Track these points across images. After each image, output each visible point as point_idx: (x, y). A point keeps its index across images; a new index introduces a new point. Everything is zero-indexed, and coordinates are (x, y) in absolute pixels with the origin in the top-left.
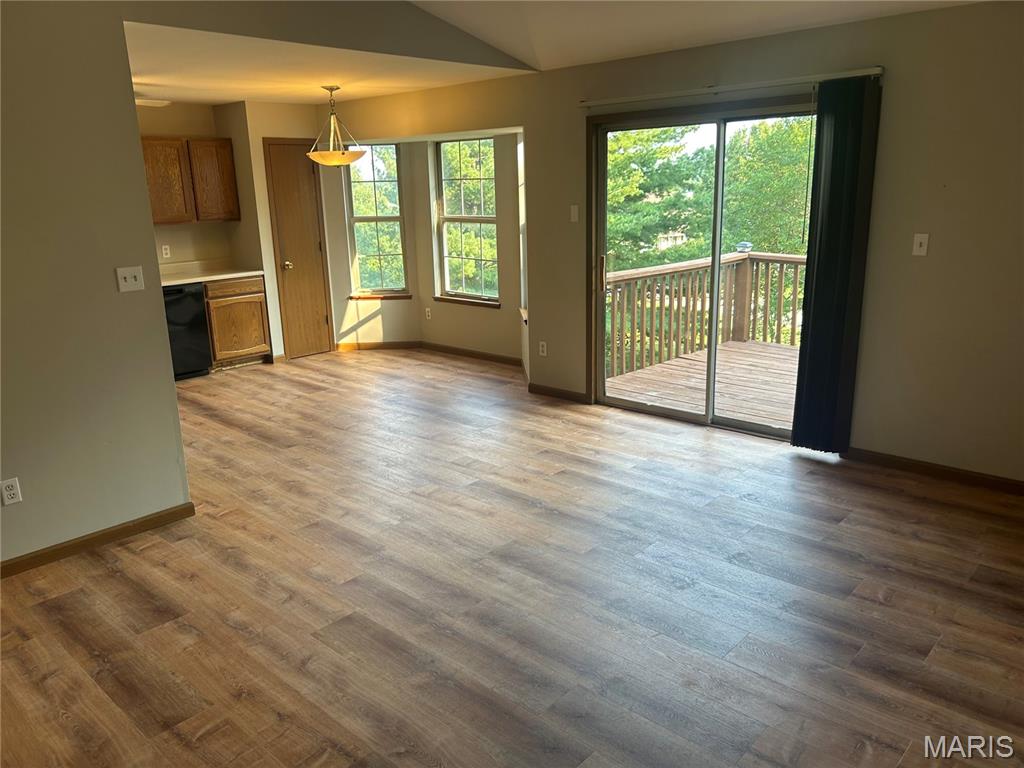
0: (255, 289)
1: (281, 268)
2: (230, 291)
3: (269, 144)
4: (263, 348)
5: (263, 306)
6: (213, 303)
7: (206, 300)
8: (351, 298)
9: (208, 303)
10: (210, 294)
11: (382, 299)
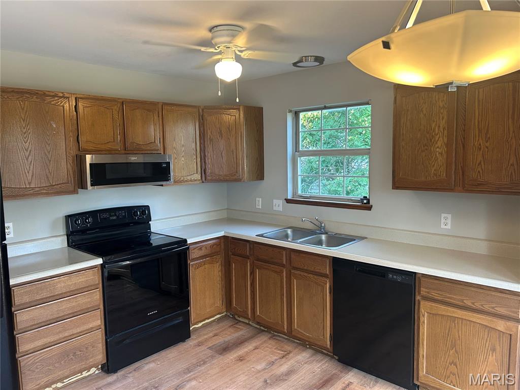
9: (419, 302)
10: (422, 291)
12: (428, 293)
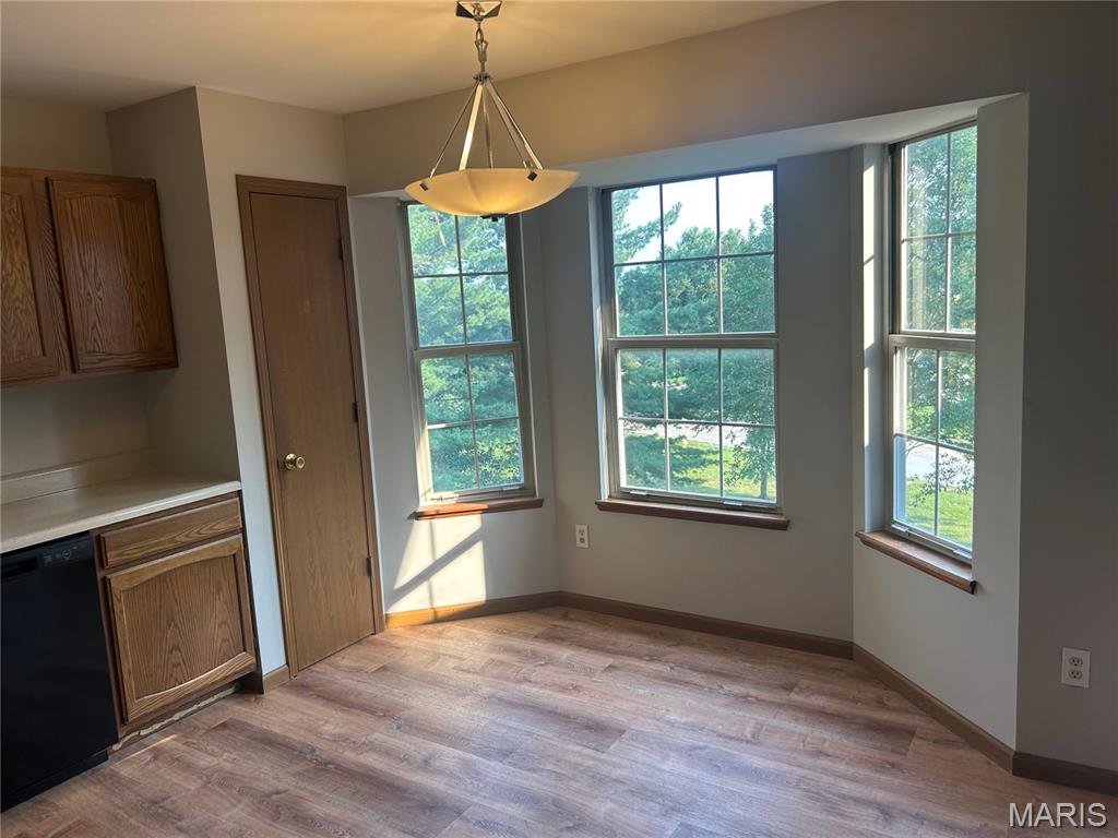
0: (221, 527)
1: (277, 469)
2: (164, 541)
3: (251, 190)
4: (239, 663)
5: (239, 564)
6: (120, 581)
7: (100, 575)
8: (419, 516)
9: (106, 581)
10: (112, 557)
11: (484, 511)
12: (121, 555)
